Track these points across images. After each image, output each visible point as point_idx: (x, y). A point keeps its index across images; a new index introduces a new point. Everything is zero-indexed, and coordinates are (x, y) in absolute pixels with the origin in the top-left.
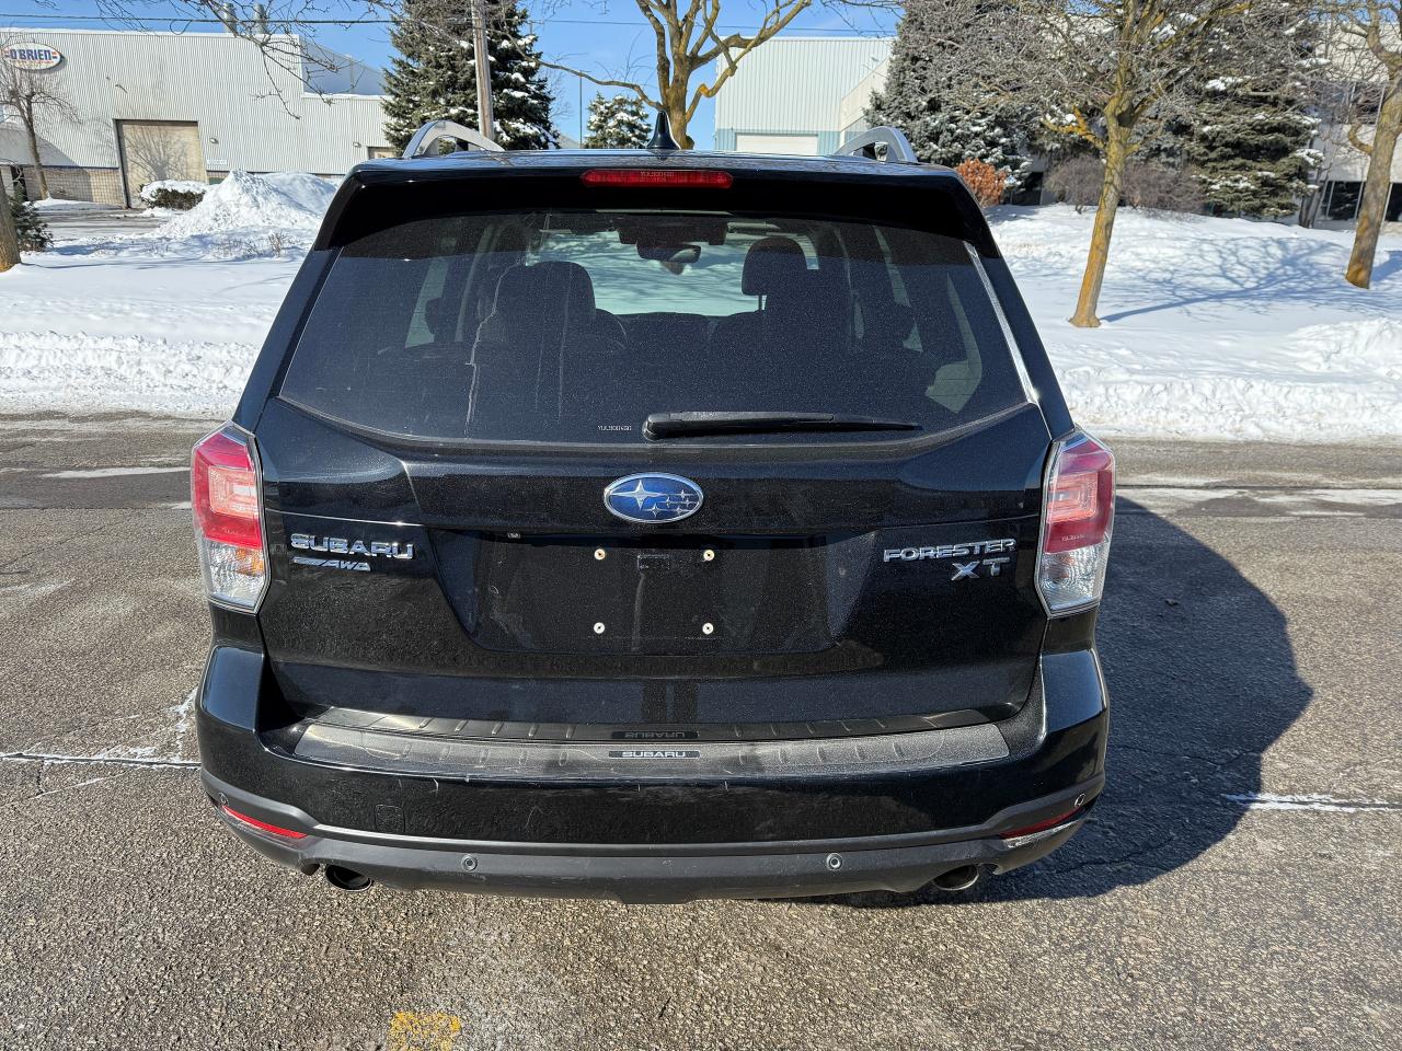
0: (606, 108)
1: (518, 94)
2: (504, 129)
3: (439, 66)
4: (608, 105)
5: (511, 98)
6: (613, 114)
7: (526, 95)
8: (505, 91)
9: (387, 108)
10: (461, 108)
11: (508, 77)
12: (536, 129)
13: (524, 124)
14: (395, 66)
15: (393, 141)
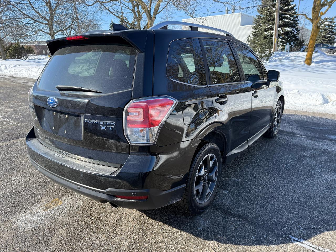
0: (321, 21)
1: (287, 20)
2: (282, 30)
3: (267, 15)
4: (322, 20)
5: (285, 22)
6: (323, 23)
7: (290, 20)
8: (284, 20)
9: (253, 27)
10: (271, 26)
11: (285, 16)
12: (291, 29)
13: (288, 28)
14: (257, 17)
15: (253, 35)
